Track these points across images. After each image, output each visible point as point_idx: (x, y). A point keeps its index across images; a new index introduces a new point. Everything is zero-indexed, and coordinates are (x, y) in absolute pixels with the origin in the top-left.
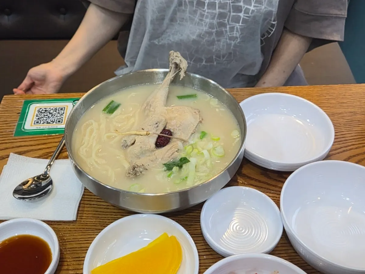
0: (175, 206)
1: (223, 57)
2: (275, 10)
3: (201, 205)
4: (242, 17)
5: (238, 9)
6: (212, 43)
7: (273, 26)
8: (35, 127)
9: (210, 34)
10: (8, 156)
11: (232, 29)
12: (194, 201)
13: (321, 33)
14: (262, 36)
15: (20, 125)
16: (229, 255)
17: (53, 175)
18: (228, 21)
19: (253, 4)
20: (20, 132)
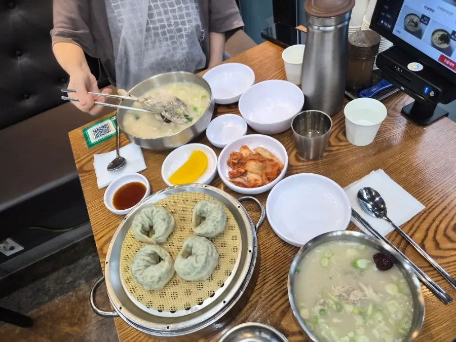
0: (191, 136)
1: (182, 62)
2: (200, 23)
3: (205, 131)
4: (184, 34)
5: (180, 30)
6: (173, 56)
7: (202, 33)
8: (97, 140)
9: (169, 50)
10: (93, 158)
11: (181, 43)
12: (200, 130)
13: (233, 25)
14: (199, 41)
15: (88, 143)
16: (225, 145)
17: (122, 155)
18: (177, 39)
19: (187, 24)
20: (90, 145)
